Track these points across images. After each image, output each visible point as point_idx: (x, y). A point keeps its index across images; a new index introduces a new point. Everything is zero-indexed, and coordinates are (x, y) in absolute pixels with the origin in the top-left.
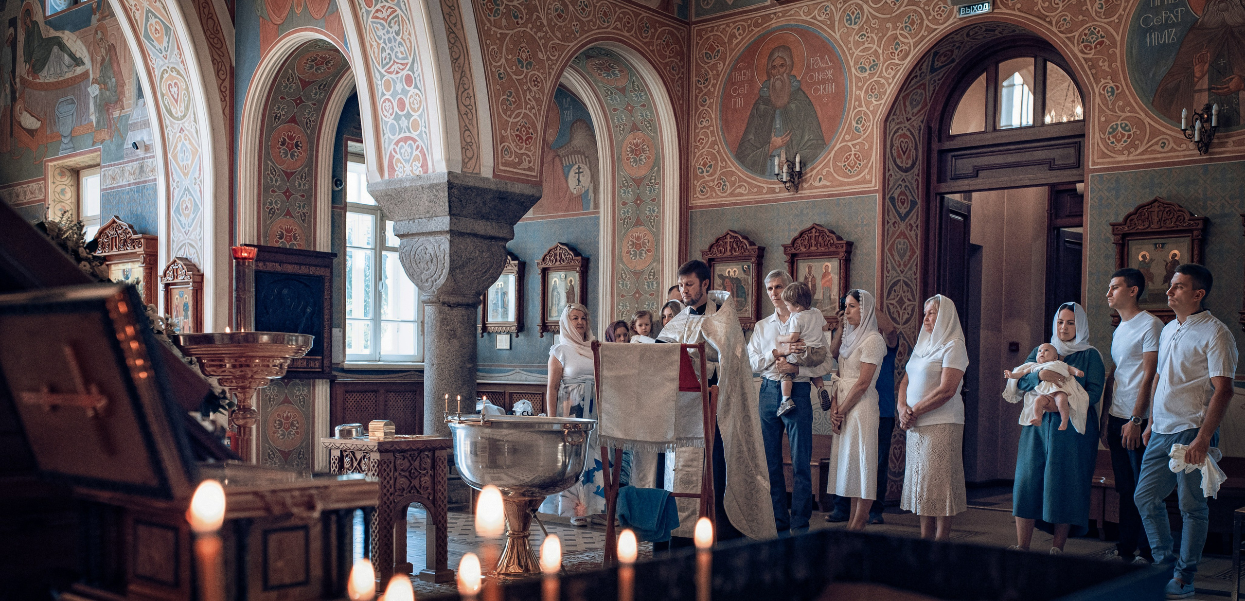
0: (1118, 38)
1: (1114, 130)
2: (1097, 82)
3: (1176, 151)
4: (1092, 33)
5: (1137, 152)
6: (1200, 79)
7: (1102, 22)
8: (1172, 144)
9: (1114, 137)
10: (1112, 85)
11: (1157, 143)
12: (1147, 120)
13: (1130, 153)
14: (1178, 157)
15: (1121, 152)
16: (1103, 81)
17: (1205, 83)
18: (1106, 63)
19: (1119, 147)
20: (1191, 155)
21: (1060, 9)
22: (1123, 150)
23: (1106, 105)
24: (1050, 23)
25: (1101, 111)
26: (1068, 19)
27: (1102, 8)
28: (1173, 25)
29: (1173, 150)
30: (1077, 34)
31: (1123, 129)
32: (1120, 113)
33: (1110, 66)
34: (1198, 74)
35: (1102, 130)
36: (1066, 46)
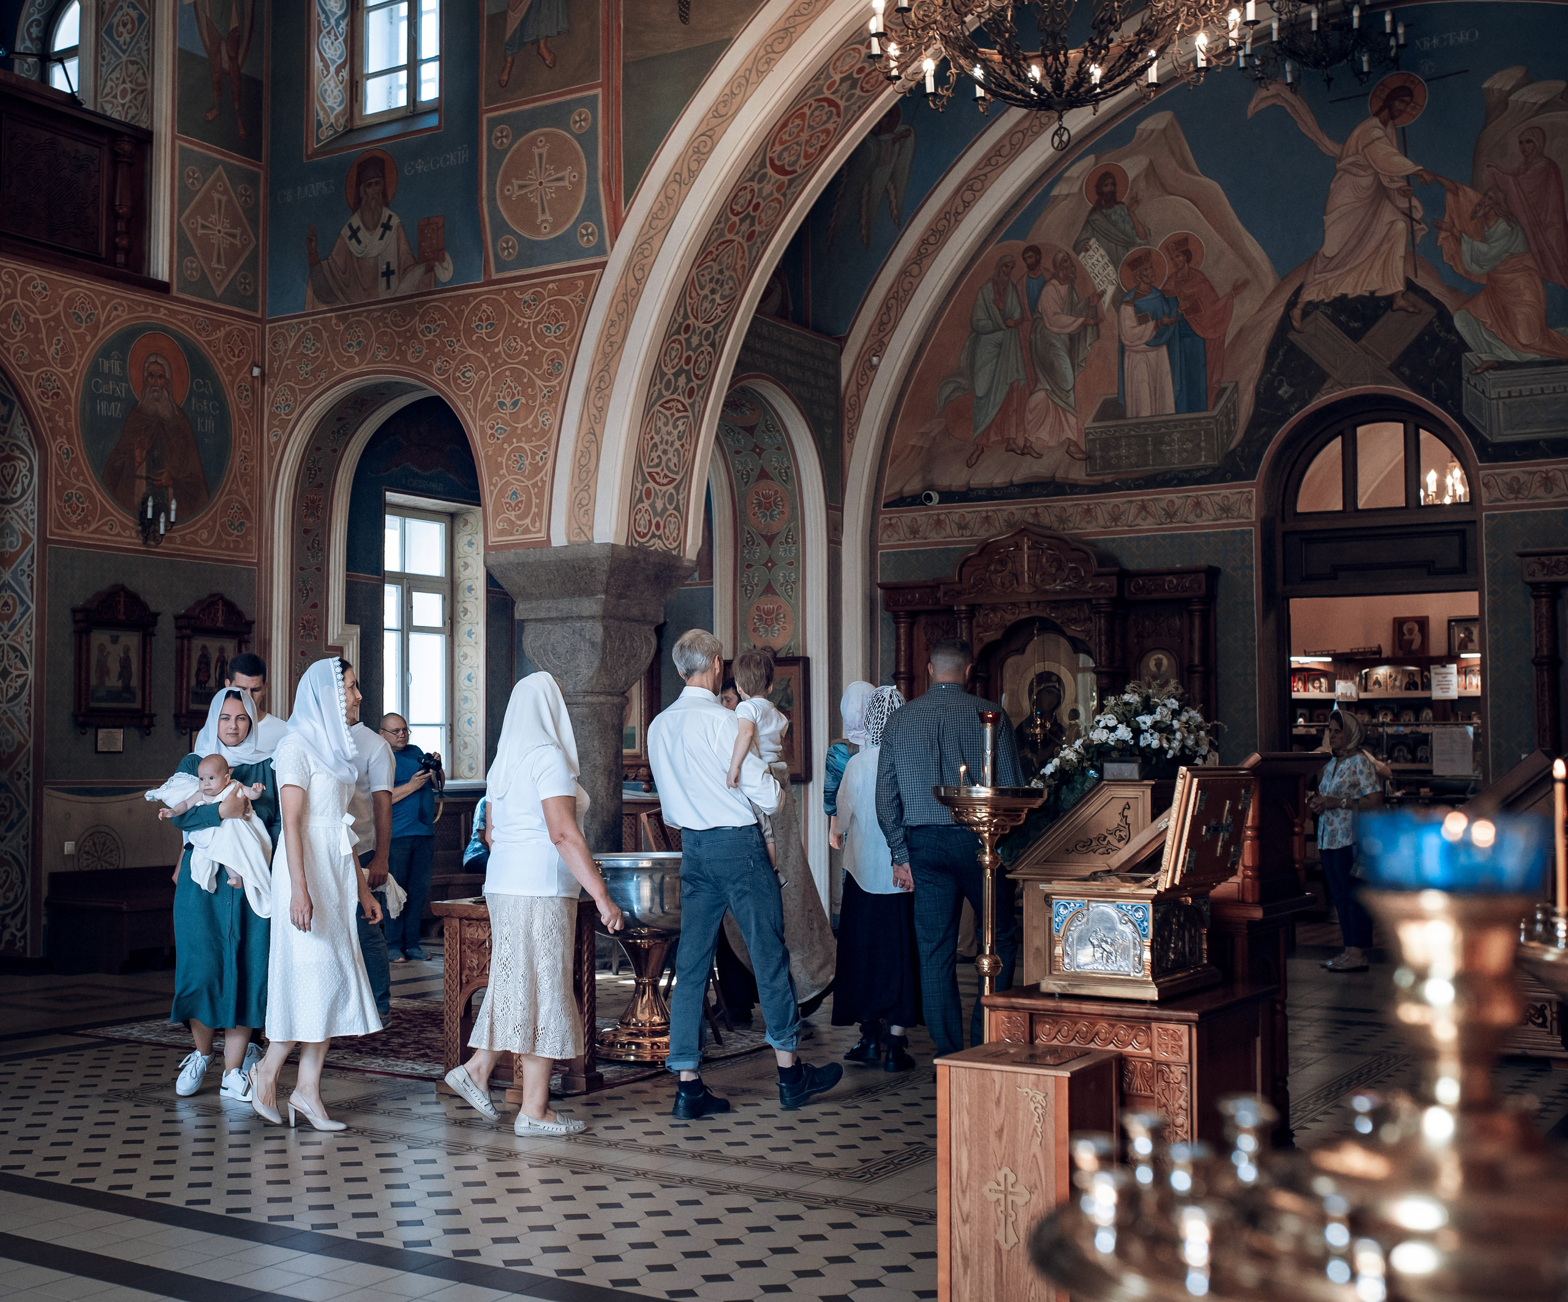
0: (73, 395)
1: (70, 499)
2: (55, 440)
3: (121, 536)
4: (49, 380)
5: (91, 529)
6: (140, 464)
7: (58, 369)
8: (118, 529)
9: (70, 507)
10: (67, 446)
11: (105, 524)
12: (98, 496)
13: (83, 529)
14: (123, 543)
15: (75, 526)
16: (59, 440)
17: (142, 471)
18: (62, 420)
19: (74, 519)
20: (132, 544)
21: (18, 339)
22: (77, 524)
23: (62, 467)
24: (8, 350)
25: (58, 474)
26: (26, 353)
27: (57, 354)
28: (118, 399)
29: (118, 535)
30: (34, 374)
31: (78, 499)
32: (75, 482)
33: (65, 425)
34: (138, 459)
35: (59, 497)
36: (25, 385)
